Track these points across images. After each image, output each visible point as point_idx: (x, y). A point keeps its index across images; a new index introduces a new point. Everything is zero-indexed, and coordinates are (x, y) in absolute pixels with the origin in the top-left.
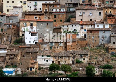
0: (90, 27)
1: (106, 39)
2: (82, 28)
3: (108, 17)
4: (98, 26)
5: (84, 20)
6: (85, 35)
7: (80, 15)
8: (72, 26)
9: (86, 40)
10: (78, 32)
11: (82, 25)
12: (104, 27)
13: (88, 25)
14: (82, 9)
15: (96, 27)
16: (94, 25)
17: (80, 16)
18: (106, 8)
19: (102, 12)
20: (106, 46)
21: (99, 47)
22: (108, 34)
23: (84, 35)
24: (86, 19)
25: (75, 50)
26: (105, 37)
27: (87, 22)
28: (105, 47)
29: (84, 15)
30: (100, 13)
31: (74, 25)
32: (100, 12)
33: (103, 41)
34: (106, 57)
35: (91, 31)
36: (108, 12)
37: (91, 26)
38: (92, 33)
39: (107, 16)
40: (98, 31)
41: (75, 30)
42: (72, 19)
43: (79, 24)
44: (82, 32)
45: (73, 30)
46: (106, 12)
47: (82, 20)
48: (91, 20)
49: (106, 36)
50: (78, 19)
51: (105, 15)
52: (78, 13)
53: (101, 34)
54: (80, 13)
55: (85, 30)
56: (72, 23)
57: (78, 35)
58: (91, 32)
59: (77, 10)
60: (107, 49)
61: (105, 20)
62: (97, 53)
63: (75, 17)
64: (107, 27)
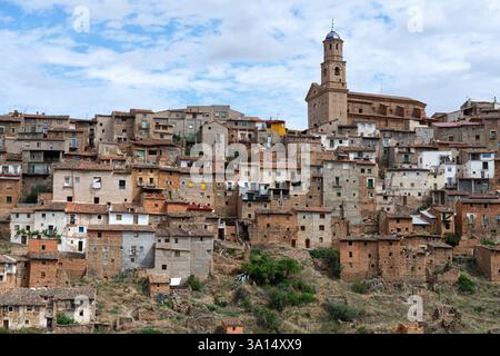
0: (95, 221)
1: (142, 256)
2: (73, 222)
3: (145, 194)
4: (119, 217)
5: (76, 201)
6: (81, 243)
7: (66, 185)
8: (44, 215)
9: (83, 256)
10: (59, 233)
11: (72, 214)
12: (136, 221)
13: (89, 215)
14: (73, 170)
15: (113, 220)
16: (107, 215)
17: (65, 187)
18: (140, 170)
19: (129, 180)
20: (142, 275)
21: (122, 277)
22: (146, 242)
23: (76, 243)
24: (83, 198)
25: (53, 286)
26: (138, 249)
27: (87, 206)
28: (138, 280)
29: (76, 185)
30: (122, 184)
31: (49, 215)
32: (122, 178)
33: (133, 260)
34: (144, 307)
35: (100, 233)
36: (146, 182)
37: (99, 217)
38: (103, 239)
39: (143, 190)
40: (118, 232)
41: (51, 227)
42: (41, 197)
43: (63, 211)
44: (70, 233)
45: (46, 227)
46: (141, 179)
47: (70, 199)
48: (97, 200)
49: (142, 248)
50: (59, 196)
51: (138, 190)
52: (59, 180)
53: (128, 241)
54: (67, 179)
55: (81, 229)
56: (42, 208)
57: (60, 242)
58: (100, 236)
59: (56, 170)
60: (145, 285)
61: (137, 201)
62: (116, 297)
63: (51, 191)
64: (144, 221)
